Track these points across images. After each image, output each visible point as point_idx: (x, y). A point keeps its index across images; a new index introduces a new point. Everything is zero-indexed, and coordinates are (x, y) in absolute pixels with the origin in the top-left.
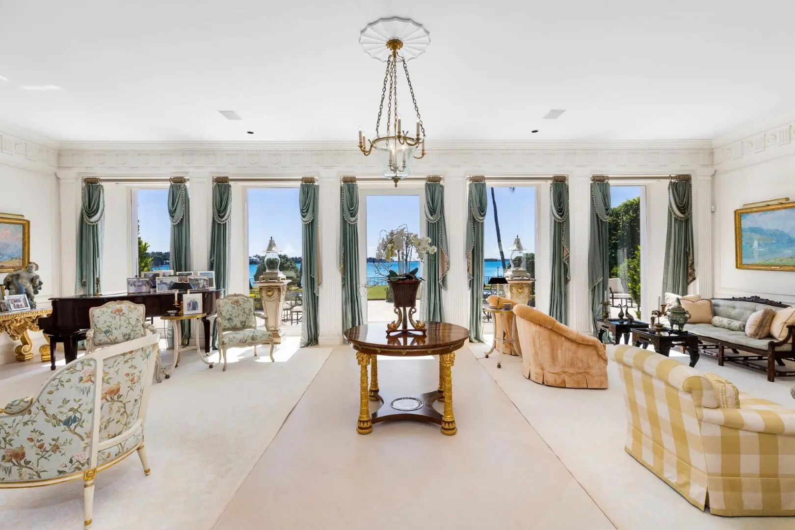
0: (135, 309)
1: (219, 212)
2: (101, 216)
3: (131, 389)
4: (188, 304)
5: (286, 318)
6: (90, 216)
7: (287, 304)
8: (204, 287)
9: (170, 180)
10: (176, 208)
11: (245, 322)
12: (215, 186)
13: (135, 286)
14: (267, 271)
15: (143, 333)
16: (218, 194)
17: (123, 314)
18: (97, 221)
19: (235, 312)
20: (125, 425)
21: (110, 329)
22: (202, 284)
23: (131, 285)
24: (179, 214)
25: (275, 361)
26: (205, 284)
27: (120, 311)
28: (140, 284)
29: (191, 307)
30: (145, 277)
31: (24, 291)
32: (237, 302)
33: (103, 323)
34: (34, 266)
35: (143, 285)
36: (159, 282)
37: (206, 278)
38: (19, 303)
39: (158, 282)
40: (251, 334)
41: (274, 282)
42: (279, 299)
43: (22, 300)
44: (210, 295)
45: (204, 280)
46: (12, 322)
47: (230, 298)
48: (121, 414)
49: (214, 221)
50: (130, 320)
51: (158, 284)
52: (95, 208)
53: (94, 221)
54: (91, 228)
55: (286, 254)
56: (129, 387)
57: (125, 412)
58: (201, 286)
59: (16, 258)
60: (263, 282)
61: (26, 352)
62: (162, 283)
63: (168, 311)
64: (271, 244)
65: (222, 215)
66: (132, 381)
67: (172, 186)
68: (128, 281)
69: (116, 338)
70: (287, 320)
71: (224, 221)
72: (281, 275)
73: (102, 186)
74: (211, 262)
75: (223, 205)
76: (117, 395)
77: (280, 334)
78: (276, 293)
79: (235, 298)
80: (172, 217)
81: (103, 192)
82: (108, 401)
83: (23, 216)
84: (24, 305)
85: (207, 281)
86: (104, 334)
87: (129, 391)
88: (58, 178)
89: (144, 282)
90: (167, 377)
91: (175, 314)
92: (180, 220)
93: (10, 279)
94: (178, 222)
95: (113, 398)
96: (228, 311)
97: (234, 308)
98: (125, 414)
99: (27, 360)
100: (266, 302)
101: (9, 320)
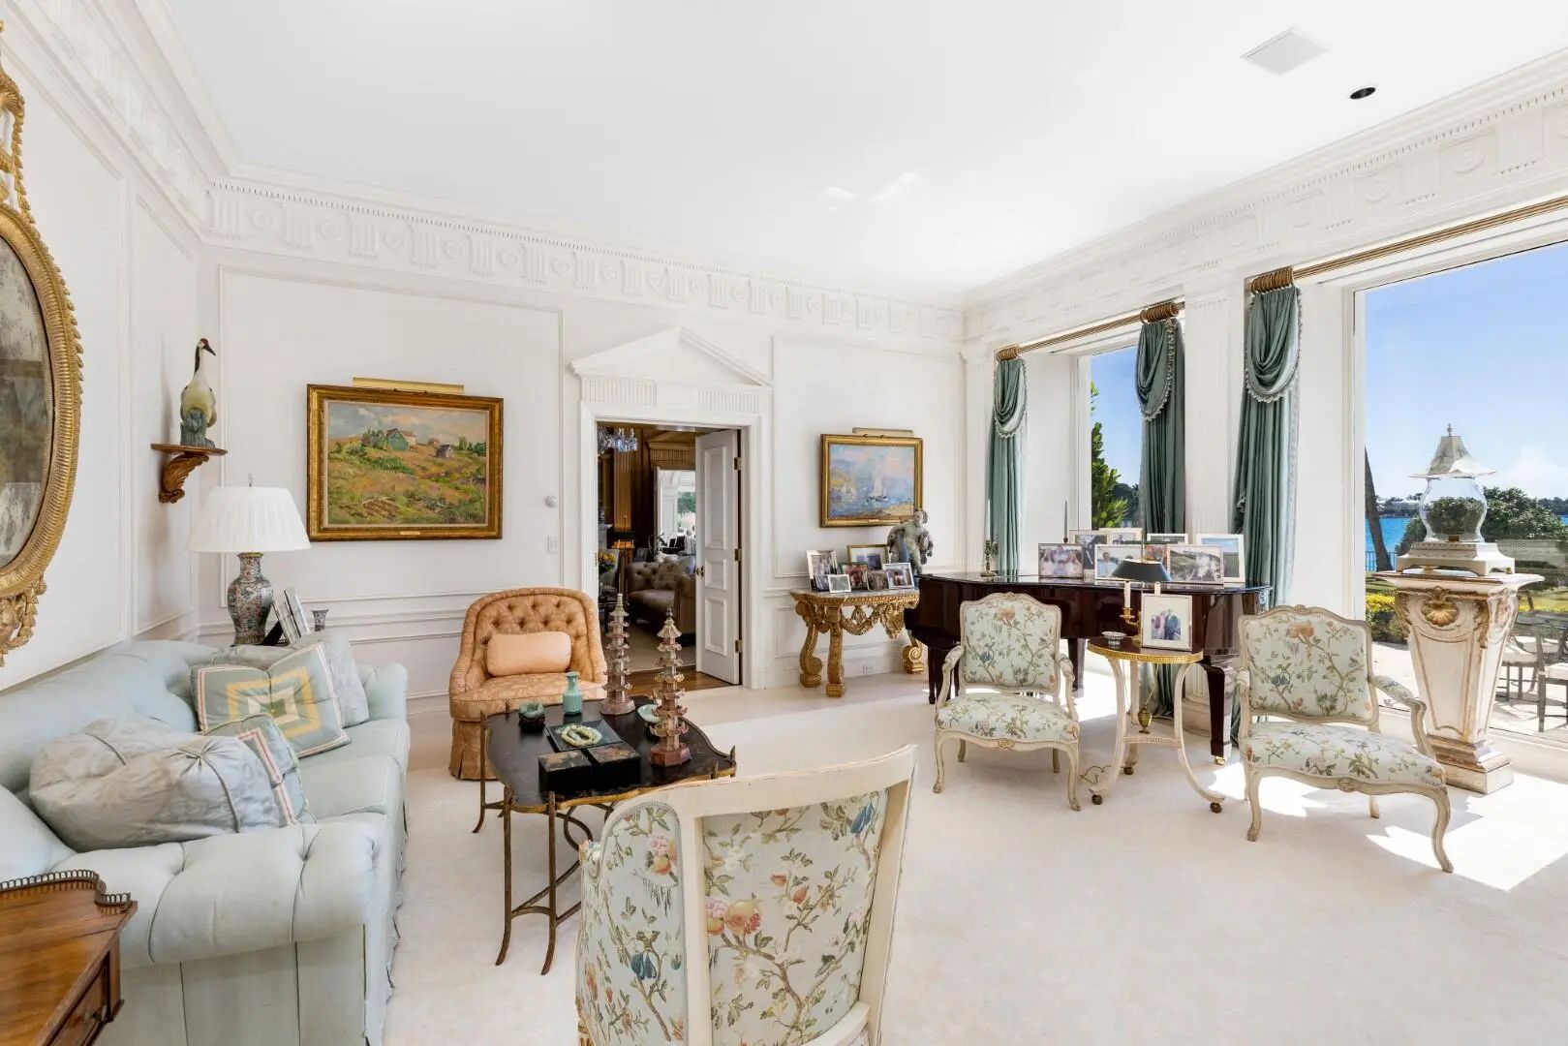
0: (1040, 614)
1: (1261, 370)
2: (1020, 419)
3: (799, 924)
4: (1153, 621)
5: (1514, 689)
6: (1003, 421)
7: (1521, 645)
8: (1209, 575)
9: (1140, 318)
10: (1152, 380)
11: (1334, 699)
12: (1251, 301)
13: (1053, 561)
14: (1430, 539)
15: (1053, 674)
16: (1259, 323)
17: (1016, 623)
18: (1015, 430)
19: (1298, 663)
20: (795, 1027)
21: (991, 653)
22: (1206, 568)
23: (1046, 560)
24: (1159, 394)
25: (1457, 870)
26: (1214, 567)
27: (1010, 615)
28: (1064, 557)
29: (1161, 630)
30: (1077, 544)
31: (908, 557)
32: (1306, 632)
33: (980, 637)
34: (922, 516)
35: (1068, 561)
36: (1101, 557)
37: (1216, 552)
38: (901, 577)
39: (1098, 555)
40: (1351, 751)
41: (1462, 579)
42: (1482, 639)
43: (905, 572)
44: (1222, 601)
45: (1211, 557)
46: (887, 609)
47: (1284, 618)
48: (775, 996)
49: (1247, 398)
50: (1028, 638)
51: (1098, 560)
52: (1011, 404)
53: (1010, 430)
54: (1006, 443)
55: (1518, 487)
56: (790, 917)
57: (788, 989)
58: (1201, 573)
59: (906, 502)
60: (1411, 576)
61: (914, 659)
62: (1107, 558)
63: (1105, 633)
64: (1447, 453)
65: (1268, 377)
66: (798, 900)
67: (1145, 329)
68: (1040, 549)
69: (1001, 674)
70: (1520, 697)
71: (1274, 395)
72: (1490, 555)
73: (1022, 361)
74: (1238, 509)
75: (1273, 349)
76: (754, 933)
77: (1483, 760)
78: (1467, 617)
79: (1301, 619)
80: (1144, 401)
81: (1024, 372)
82: (729, 944)
83: (911, 431)
84: (906, 581)
85: (1218, 560)
86: (979, 662)
87: (791, 930)
88: (964, 362)
89: (1073, 555)
90: (1097, 800)
91: (1121, 641)
92: (1161, 407)
93: (894, 535)
94: (1158, 412)
95: (741, 938)
96: (1274, 655)
97: (1295, 649)
98: (788, 995)
99: (916, 672)
100: (1422, 640)
101: (884, 604)
